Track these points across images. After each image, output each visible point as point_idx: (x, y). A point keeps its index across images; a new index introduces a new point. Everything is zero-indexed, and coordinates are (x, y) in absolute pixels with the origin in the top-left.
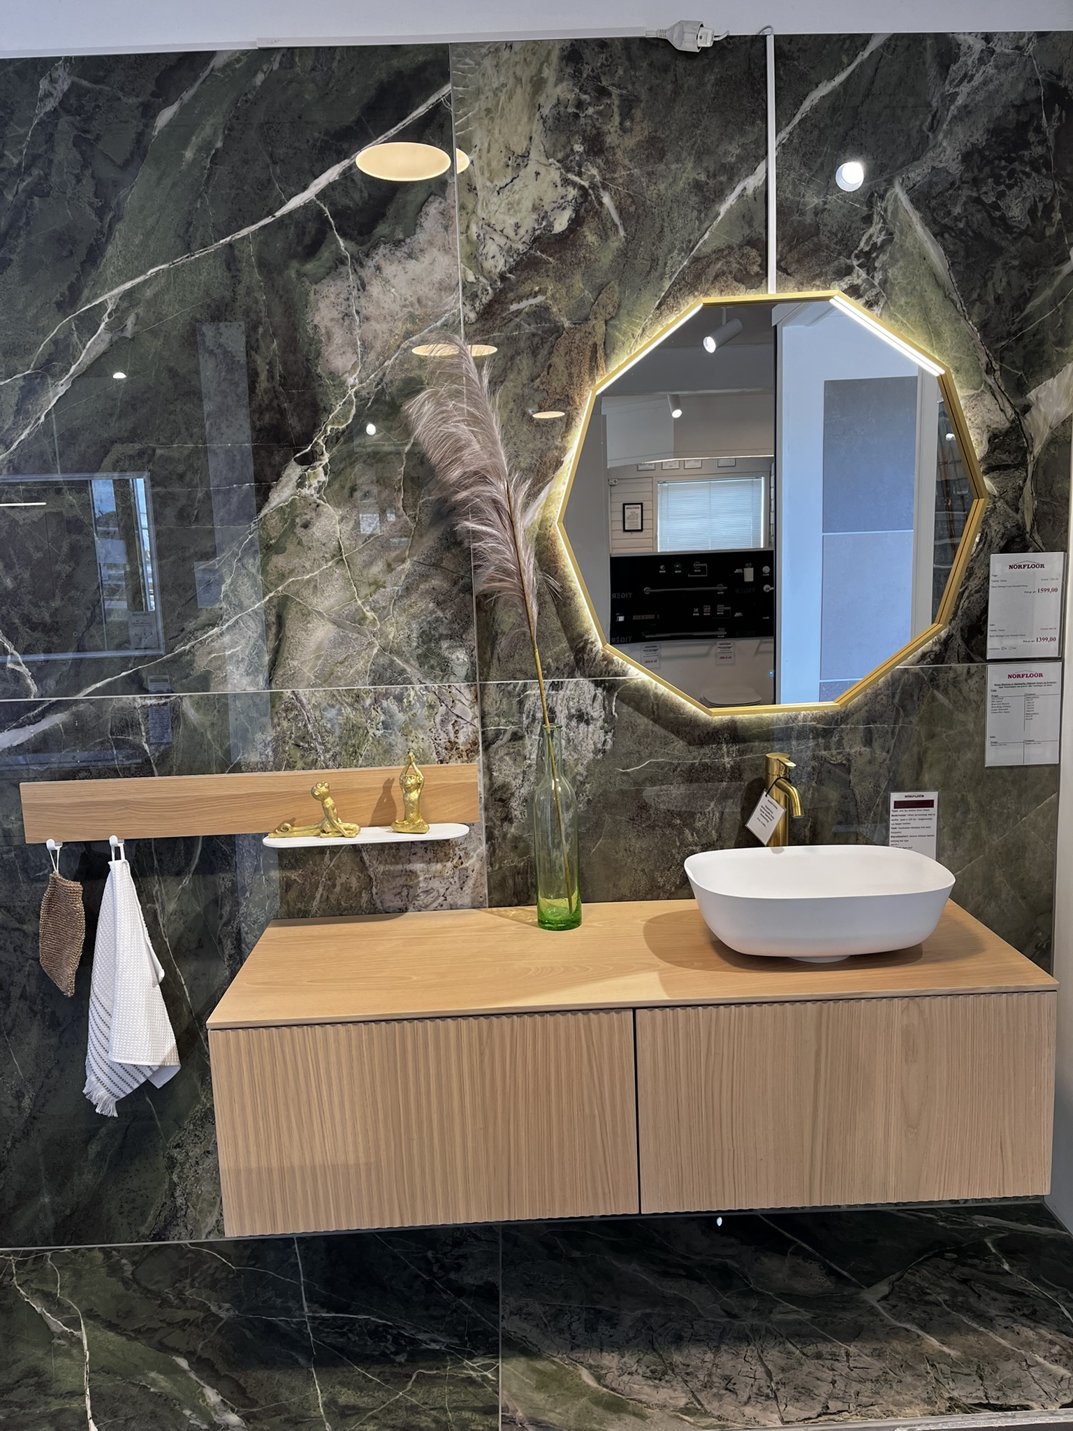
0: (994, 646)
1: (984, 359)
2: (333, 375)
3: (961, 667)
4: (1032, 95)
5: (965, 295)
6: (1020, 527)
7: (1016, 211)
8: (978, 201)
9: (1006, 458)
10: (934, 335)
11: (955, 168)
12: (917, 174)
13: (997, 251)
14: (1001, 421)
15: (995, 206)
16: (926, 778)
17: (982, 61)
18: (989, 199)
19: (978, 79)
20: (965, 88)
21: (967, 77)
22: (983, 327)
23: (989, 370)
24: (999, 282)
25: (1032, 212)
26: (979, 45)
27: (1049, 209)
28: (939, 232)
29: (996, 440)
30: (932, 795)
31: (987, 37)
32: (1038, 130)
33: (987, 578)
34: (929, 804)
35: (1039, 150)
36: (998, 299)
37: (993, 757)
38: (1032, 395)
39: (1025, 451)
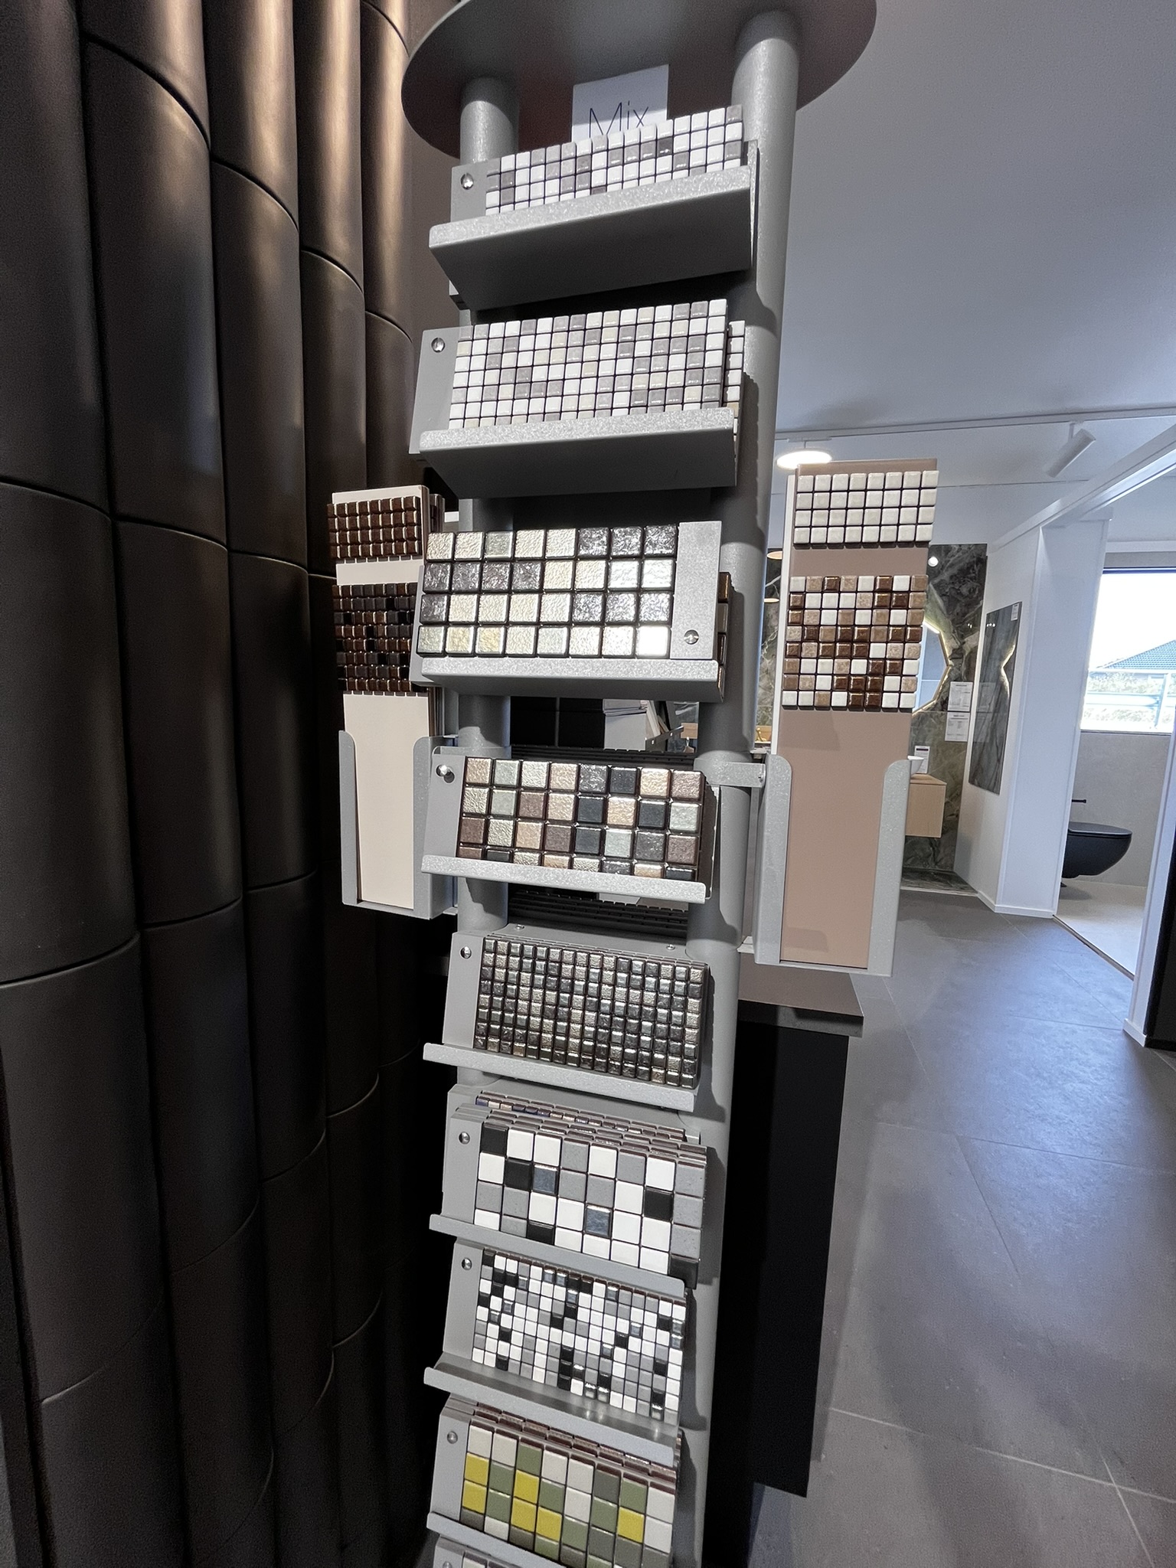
0: (950, 707)
1: (952, 630)
2: (771, 627)
3: (940, 712)
4: (972, 560)
5: (948, 611)
6: (960, 675)
7: (964, 590)
8: (953, 588)
9: (957, 656)
10: (938, 622)
11: (947, 580)
12: (936, 581)
13: (958, 601)
14: (956, 645)
15: (959, 590)
16: (926, 742)
17: (958, 552)
18: (957, 588)
19: (957, 556)
20: (952, 559)
21: (953, 556)
22: (953, 621)
23: (954, 632)
24: (958, 609)
25: (970, 591)
26: (957, 548)
27: (974, 590)
28: (942, 595)
29: (954, 651)
30: (928, 748)
31: (960, 545)
32: (973, 570)
33: (949, 688)
34: (927, 750)
35: (974, 575)
36: (958, 614)
37: (947, 738)
38: (966, 640)
39: (962, 655)
